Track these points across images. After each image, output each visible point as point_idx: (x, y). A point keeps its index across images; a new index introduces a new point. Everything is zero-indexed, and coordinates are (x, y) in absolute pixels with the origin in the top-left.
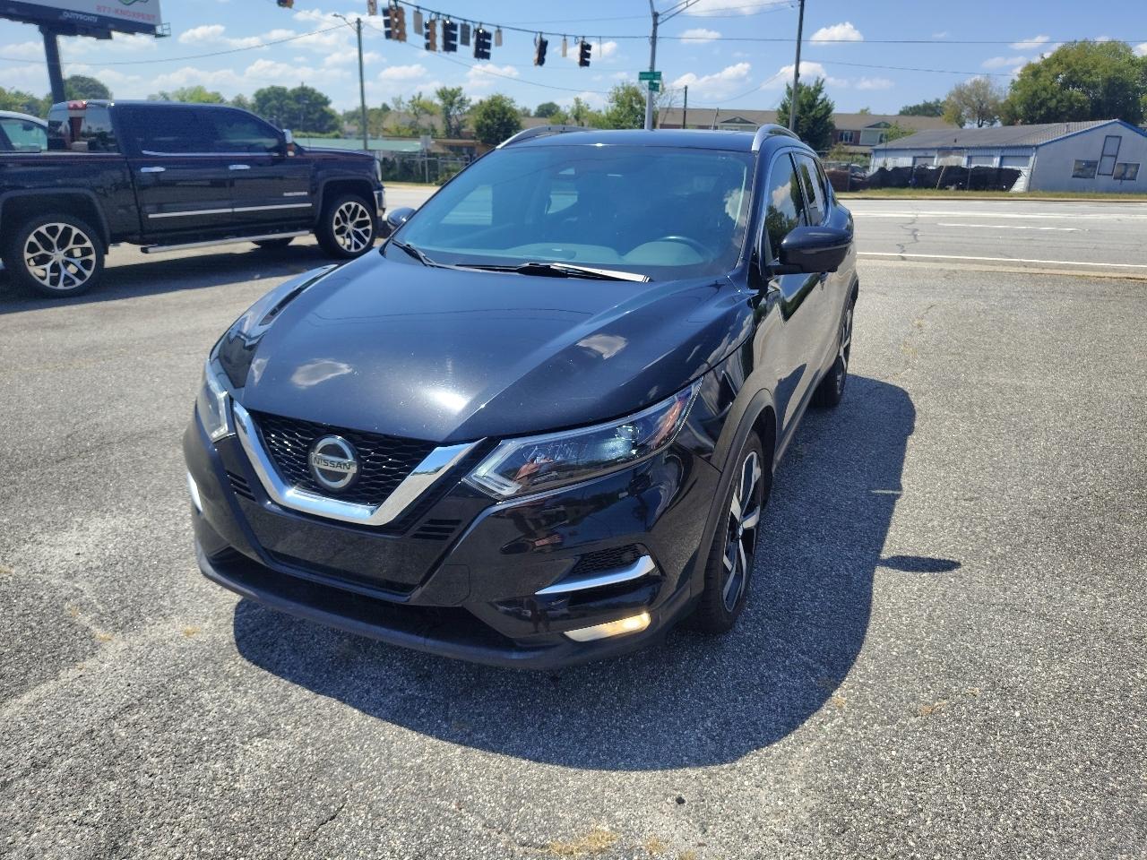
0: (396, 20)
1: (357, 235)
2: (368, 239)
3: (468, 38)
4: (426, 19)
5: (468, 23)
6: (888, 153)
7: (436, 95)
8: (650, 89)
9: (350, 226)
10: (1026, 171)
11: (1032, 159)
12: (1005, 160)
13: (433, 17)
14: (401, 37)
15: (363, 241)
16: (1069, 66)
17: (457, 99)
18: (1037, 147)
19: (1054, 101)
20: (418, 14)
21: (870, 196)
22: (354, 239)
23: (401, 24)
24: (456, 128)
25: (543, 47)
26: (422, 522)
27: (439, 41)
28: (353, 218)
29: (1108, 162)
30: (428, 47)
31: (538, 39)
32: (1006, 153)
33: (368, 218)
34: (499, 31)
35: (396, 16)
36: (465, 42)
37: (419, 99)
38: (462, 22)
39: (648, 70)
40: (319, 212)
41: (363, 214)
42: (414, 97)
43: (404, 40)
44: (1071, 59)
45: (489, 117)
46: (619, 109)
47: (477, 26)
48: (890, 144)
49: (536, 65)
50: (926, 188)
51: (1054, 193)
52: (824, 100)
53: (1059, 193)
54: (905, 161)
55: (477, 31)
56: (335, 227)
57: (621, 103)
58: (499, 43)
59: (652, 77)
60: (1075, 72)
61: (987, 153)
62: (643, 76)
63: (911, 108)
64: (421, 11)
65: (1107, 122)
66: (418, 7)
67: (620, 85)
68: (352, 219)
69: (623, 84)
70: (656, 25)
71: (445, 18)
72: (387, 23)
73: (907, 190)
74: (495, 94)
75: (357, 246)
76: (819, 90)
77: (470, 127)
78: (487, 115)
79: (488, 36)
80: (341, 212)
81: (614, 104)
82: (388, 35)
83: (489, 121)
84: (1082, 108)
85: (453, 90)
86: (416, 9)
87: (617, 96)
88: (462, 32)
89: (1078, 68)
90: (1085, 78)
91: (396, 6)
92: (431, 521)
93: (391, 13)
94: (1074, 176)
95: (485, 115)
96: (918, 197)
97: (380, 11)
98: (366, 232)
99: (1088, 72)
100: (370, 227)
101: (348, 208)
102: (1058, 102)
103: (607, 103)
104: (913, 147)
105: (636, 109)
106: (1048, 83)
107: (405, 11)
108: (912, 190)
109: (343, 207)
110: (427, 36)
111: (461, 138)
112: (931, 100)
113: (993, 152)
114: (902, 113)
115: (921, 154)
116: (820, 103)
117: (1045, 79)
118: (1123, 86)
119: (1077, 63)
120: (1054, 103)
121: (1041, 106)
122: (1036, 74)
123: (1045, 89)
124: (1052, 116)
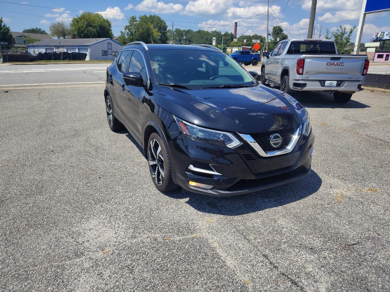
6: (34, 47)
10: (88, 54)
11: (89, 50)
12: (80, 50)
16: (87, 20)
18: (89, 46)
21: (40, 63)
29: (110, 51)
32: (80, 48)
44: (87, 18)
48: (34, 44)
50: (58, 60)
51: (99, 61)
53: (100, 61)
54: (43, 51)
60: (89, 22)
61: (73, 47)
63: (27, 30)
65: (106, 39)
73: (52, 61)
84: (95, 34)
89: (90, 21)
90: (93, 24)
94: (102, 55)
96: (58, 63)
99: (93, 22)
102: (87, 31)
104: (45, 45)
106: (82, 25)
108: (53, 61)
112: (34, 27)
113: (75, 48)
114: (24, 32)
115: (49, 48)
116: (3, 27)
117: (81, 24)
118: (104, 28)
119: (89, 19)
120: (86, 32)
121: (82, 32)
122: (77, 22)
123: (82, 27)
124: (86, 36)
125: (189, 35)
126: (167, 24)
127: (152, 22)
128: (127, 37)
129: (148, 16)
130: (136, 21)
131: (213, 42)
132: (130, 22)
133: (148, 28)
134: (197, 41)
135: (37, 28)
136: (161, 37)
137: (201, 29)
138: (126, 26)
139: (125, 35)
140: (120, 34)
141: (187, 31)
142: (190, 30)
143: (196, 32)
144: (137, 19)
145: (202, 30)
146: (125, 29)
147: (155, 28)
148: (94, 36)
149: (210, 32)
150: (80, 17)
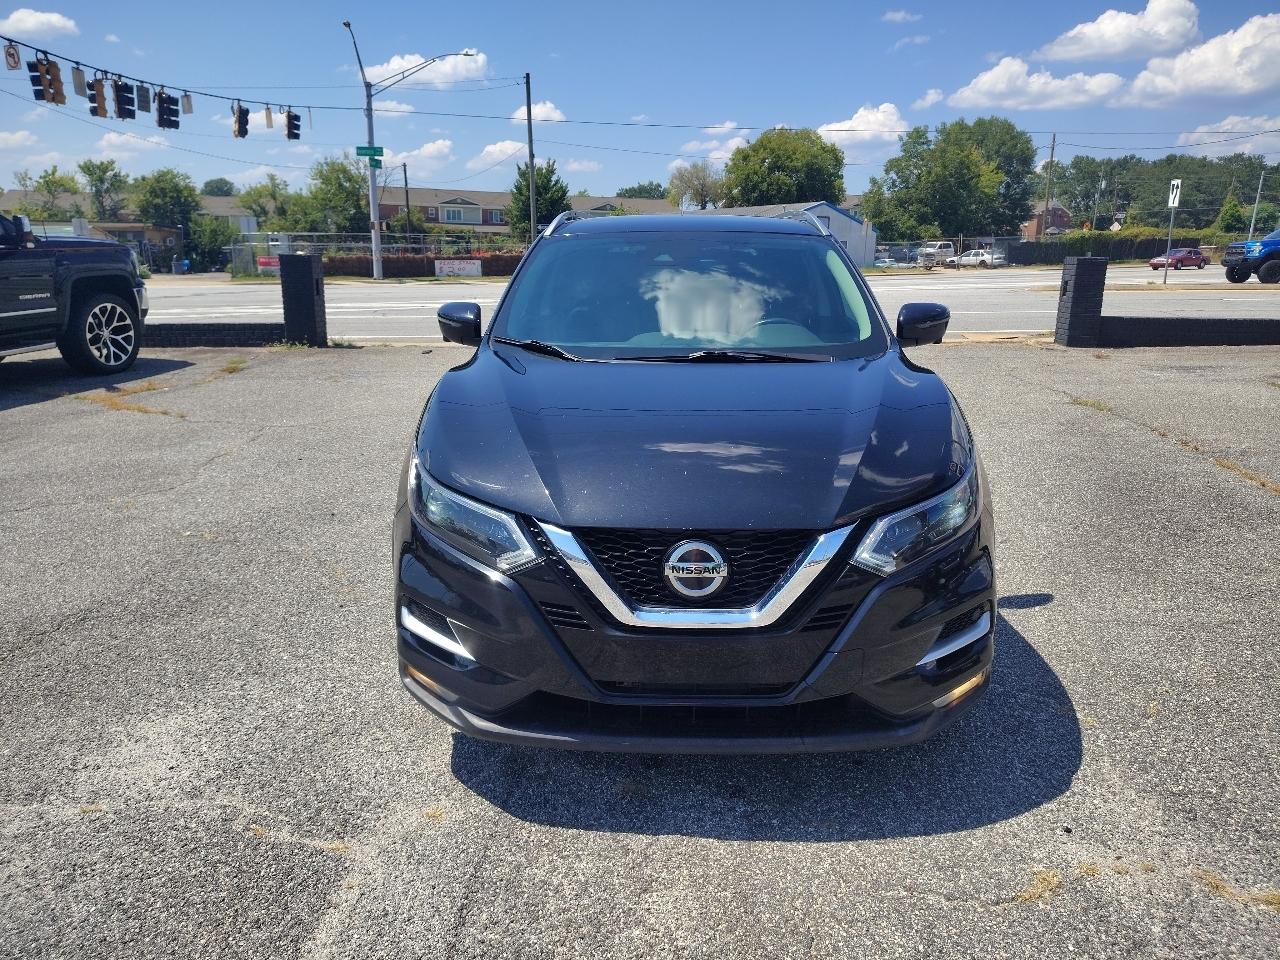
0: (49, 77)
1: (115, 343)
2: (130, 348)
3: (148, 103)
4: (89, 77)
5: (145, 85)
7: (77, 169)
8: (371, 166)
9: (106, 333)
13: (99, 75)
14: (58, 98)
15: (124, 350)
16: (773, 151)
17: (110, 174)
19: (765, 184)
20: (77, 70)
22: (112, 349)
23: (56, 82)
24: (112, 209)
25: (243, 117)
26: (813, 612)
27: (110, 105)
28: (109, 322)
30: (94, 112)
31: (236, 107)
33: (128, 321)
34: (186, 96)
35: (48, 73)
36: (145, 107)
37: (53, 174)
38: (139, 84)
39: (367, 145)
40: (66, 319)
41: (122, 318)
42: (46, 171)
43: (63, 102)
44: (773, 145)
45: (157, 196)
46: (323, 186)
47: (158, 89)
49: (236, 136)
52: (557, 182)
55: (159, 95)
56: (89, 336)
57: (326, 180)
58: (189, 110)
59: (372, 152)
60: (778, 157)
62: (361, 151)
63: (626, 190)
64: (81, 67)
65: (816, 204)
66: (77, 63)
67: (322, 161)
68: (108, 324)
69: (326, 159)
70: (369, 96)
71: (114, 77)
72: (35, 81)
74: (162, 169)
75: (117, 358)
76: (551, 171)
77: (132, 208)
78: (153, 192)
79: (175, 101)
80: (95, 316)
81: (318, 182)
82: (39, 95)
83: (158, 201)
84: (789, 191)
85: (102, 163)
86: (75, 66)
87: (321, 172)
88: (139, 96)
89: (780, 153)
90: (787, 163)
91: (48, 60)
92: (822, 611)
93: (40, 67)
95: (151, 193)
97: (25, 67)
98: (127, 340)
99: (789, 157)
100: (131, 333)
101: (103, 311)
102: (770, 185)
103: (309, 181)
105: (346, 188)
106: (757, 167)
107: (60, 66)
109: (97, 310)
110: (92, 99)
111: (119, 221)
112: (645, 182)
114: (619, 195)
116: (555, 185)
117: (754, 163)
118: (819, 171)
119: (779, 149)
120: (764, 186)
121: (755, 187)
122: (746, 158)
123: (756, 173)
124: (764, 200)
125: (1127, 176)
126: (1035, 144)
127: (980, 143)
128: (887, 194)
129: (970, 122)
130: (928, 142)
131: (1171, 197)
132: (905, 147)
133: (962, 163)
134: (1155, 195)
135: (651, 184)
136: (1008, 186)
137: (1178, 153)
138: (891, 162)
139: (885, 188)
140: (867, 187)
141: (1118, 161)
142: (1132, 157)
143: (1155, 163)
144: (931, 136)
145: (1182, 157)
146: (887, 172)
147: (989, 158)
148: (788, 198)
149: (1216, 161)
150: (755, 145)
